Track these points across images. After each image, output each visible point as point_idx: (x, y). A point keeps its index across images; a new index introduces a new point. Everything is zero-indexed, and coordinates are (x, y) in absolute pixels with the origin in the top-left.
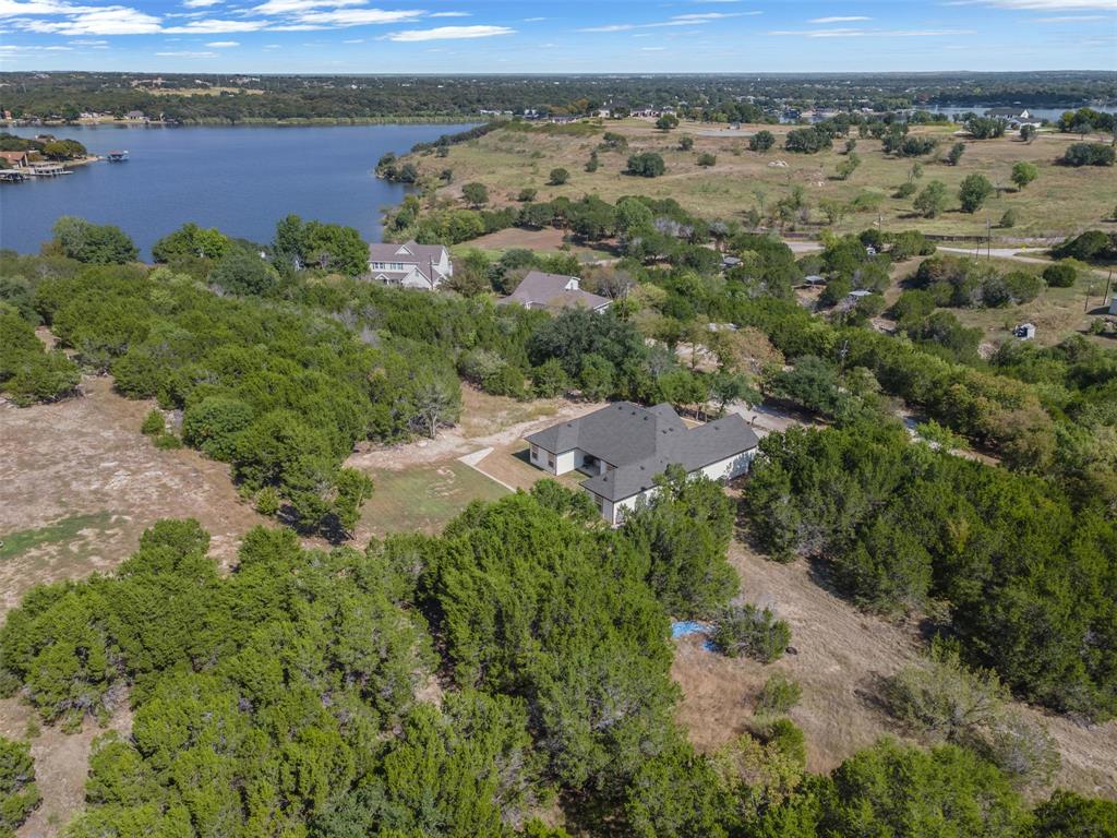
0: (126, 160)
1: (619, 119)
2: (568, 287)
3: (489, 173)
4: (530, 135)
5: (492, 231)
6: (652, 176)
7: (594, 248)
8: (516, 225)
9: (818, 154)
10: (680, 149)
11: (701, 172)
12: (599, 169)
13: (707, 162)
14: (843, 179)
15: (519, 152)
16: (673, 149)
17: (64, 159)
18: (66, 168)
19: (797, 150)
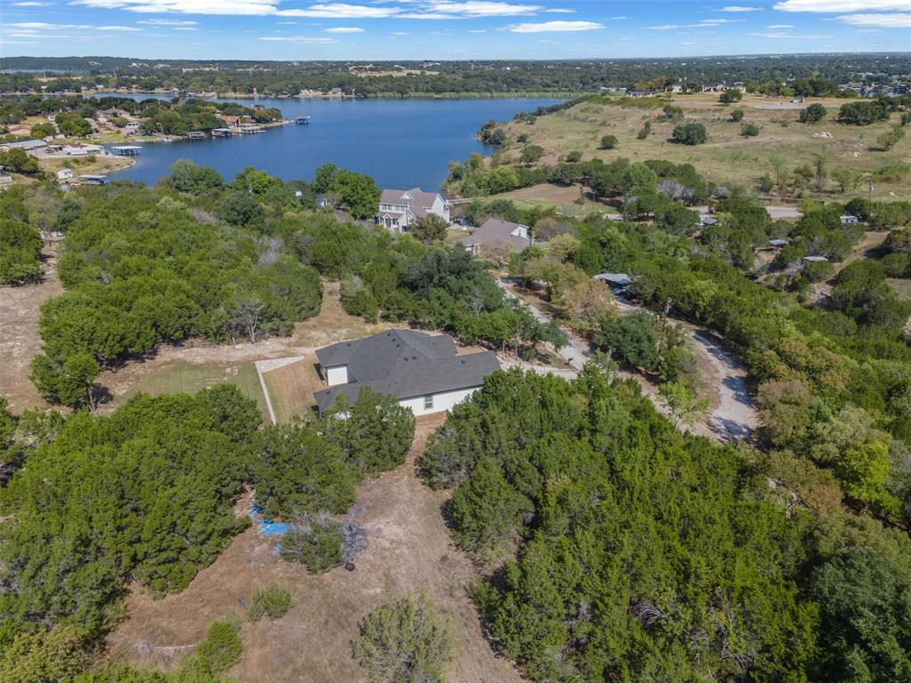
0: (307, 123)
1: (690, 93)
2: (515, 233)
3: (558, 138)
4: (606, 108)
5: (527, 185)
6: (692, 144)
7: (606, 203)
8: (549, 182)
9: (870, 126)
10: (730, 121)
11: (742, 141)
12: (650, 137)
13: (750, 132)
14: (884, 151)
15: (591, 121)
16: (723, 120)
17: (266, 121)
18: (261, 129)
19: (849, 122)
